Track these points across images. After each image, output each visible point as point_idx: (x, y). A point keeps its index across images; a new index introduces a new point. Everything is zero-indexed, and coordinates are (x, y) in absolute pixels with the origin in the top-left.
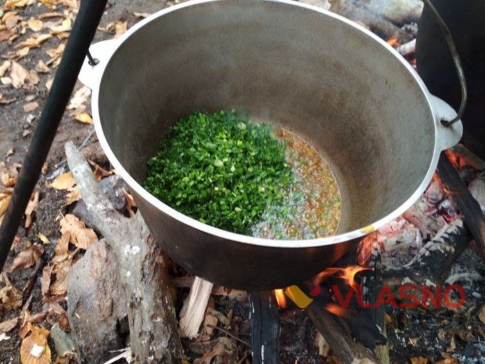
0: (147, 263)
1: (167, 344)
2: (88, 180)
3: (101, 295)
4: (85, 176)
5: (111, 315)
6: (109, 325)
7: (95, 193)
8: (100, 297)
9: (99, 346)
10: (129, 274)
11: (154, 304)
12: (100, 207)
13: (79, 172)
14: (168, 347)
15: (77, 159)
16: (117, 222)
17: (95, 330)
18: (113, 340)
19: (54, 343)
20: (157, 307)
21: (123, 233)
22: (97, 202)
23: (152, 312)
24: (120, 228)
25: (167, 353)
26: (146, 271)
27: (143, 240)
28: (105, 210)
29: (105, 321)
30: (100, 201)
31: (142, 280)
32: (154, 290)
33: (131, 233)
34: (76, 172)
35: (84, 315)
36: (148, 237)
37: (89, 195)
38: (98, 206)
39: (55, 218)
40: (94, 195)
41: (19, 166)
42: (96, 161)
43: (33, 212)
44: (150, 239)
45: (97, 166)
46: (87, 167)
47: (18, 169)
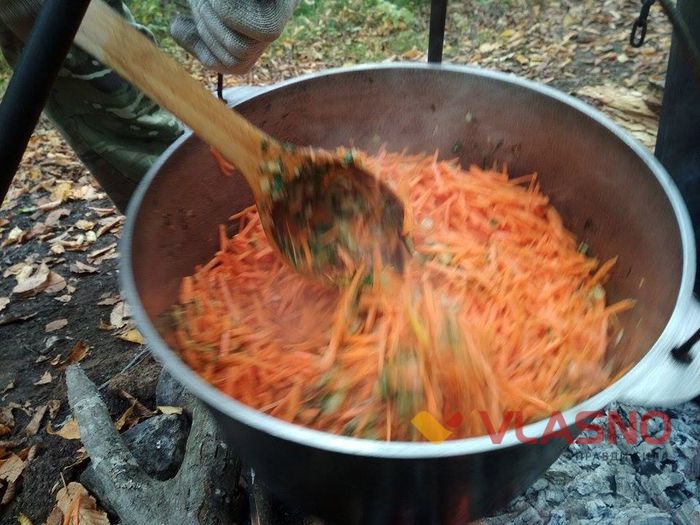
2: (100, 420)
4: (94, 414)
7: (108, 440)
12: (116, 461)
13: (85, 408)
15: (84, 388)
16: (144, 488)
21: (153, 505)
22: (110, 454)
24: (149, 498)
28: (124, 467)
30: (117, 452)
33: (168, 504)
34: (81, 407)
36: (200, 508)
37: (98, 443)
38: (113, 461)
39: (51, 486)
40: (108, 444)
41: (17, 406)
42: (135, 393)
43: (20, 478)
44: (202, 511)
45: (135, 401)
46: (99, 400)
47: (14, 411)
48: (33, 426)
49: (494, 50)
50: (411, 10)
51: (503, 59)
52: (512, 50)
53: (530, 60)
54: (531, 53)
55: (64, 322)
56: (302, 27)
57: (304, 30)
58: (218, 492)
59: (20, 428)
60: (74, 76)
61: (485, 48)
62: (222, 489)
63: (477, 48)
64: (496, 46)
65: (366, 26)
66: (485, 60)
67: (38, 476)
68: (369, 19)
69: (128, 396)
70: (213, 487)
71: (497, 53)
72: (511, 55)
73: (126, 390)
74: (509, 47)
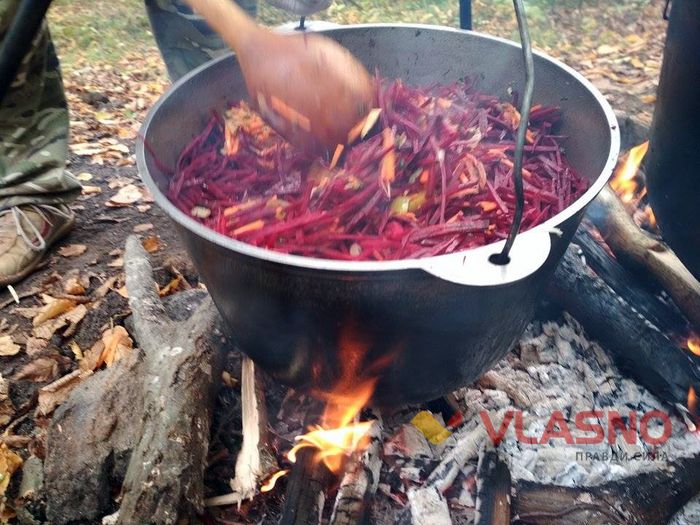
0: (186, 366)
1: (180, 473)
2: (143, 274)
3: (103, 408)
4: (140, 269)
5: (106, 440)
6: (96, 454)
7: (145, 287)
8: (100, 409)
9: (71, 478)
10: (156, 379)
11: (178, 419)
12: (147, 302)
13: (134, 264)
14: (179, 476)
16: (164, 323)
17: (74, 455)
18: (93, 476)
19: (21, 479)
20: (182, 424)
21: (166, 335)
22: (144, 296)
23: (172, 428)
24: (165, 330)
25: (175, 483)
26: (182, 376)
27: (190, 341)
28: (153, 307)
29: (94, 445)
30: (150, 296)
31: (172, 386)
32: (184, 401)
33: (177, 334)
34: (131, 263)
35: (68, 429)
36: (199, 338)
37: (137, 288)
38: (145, 301)
39: (101, 326)
40: (144, 290)
41: (94, 275)
42: (183, 271)
43: (81, 321)
44: (201, 340)
45: (181, 277)
46: (147, 262)
47: (91, 279)
48: (101, 291)
49: (614, 53)
50: (542, 9)
51: (618, 61)
52: (631, 54)
53: (645, 65)
54: (649, 59)
55: (150, 226)
56: (431, 15)
57: (432, 18)
58: (217, 331)
59: (92, 290)
60: (179, 13)
61: (603, 49)
62: (221, 331)
63: (595, 48)
64: (616, 49)
65: (495, 20)
66: (600, 61)
67: (94, 319)
68: (498, 14)
69: (176, 271)
70: (213, 327)
71: (614, 56)
72: (627, 59)
73: (177, 268)
74: (629, 51)
